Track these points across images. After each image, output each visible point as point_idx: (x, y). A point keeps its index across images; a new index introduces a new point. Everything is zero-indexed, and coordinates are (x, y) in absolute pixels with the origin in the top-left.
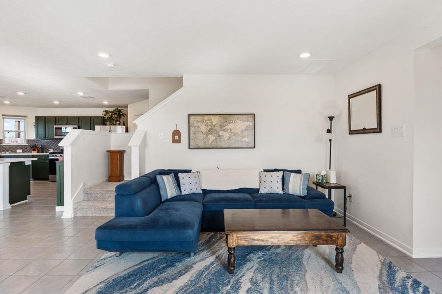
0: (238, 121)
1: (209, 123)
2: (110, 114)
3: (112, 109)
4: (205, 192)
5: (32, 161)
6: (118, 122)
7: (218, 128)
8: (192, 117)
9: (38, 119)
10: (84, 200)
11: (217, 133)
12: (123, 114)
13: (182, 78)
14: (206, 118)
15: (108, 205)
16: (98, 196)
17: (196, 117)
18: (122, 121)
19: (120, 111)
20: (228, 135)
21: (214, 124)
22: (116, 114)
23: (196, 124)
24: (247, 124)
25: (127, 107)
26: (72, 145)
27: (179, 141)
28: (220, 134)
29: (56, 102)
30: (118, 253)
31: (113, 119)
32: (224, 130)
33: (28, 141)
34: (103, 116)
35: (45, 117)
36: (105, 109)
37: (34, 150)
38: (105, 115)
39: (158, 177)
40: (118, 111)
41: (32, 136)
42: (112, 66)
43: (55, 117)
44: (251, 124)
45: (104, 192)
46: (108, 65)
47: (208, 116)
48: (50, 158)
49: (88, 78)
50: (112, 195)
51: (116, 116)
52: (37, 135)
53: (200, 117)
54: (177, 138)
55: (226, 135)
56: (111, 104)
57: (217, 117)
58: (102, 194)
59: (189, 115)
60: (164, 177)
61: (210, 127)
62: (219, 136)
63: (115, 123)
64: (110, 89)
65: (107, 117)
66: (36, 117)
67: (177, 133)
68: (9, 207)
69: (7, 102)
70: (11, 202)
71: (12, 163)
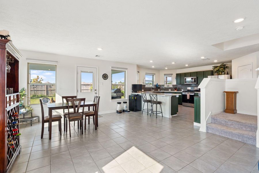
2: (218, 68)
3: (219, 65)
5: (179, 96)
6: (223, 73)
9: (177, 75)
10: (212, 123)
12: (227, 67)
15: (233, 131)
16: (222, 122)
18: (226, 71)
19: (225, 65)
22: (222, 67)
25: (231, 62)
26: (206, 87)
29: (187, 65)
31: (219, 71)
33: (173, 85)
34: (212, 70)
35: (180, 74)
36: (214, 66)
37: (176, 90)
38: (214, 69)
40: (223, 66)
41: (175, 83)
43: (185, 73)
45: (227, 121)
46: (238, 29)
48: (183, 94)
50: (234, 124)
51: (222, 69)
52: (177, 83)
56: (219, 61)
58: (226, 121)
63: (221, 74)
64: (224, 50)
65: (215, 70)
68: (171, 116)
69: (166, 68)
70: (172, 115)
71: (172, 96)
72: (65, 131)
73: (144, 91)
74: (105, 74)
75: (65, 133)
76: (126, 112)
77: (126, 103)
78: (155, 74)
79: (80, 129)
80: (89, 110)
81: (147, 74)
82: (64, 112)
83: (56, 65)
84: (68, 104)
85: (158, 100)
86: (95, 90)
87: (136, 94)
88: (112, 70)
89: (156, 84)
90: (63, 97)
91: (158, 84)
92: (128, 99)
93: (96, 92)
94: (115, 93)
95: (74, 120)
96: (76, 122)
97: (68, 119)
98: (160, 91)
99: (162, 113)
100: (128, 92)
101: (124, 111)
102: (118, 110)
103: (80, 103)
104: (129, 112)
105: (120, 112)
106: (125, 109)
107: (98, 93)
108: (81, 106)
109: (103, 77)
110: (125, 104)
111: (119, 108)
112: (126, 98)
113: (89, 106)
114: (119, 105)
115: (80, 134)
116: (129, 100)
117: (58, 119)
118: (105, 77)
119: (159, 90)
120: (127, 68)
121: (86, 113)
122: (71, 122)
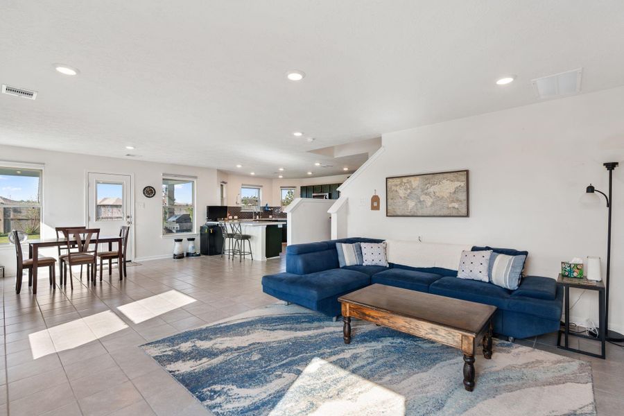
0: (444, 181)
1: (409, 187)
4: (392, 266)
5: (283, 225)
7: (418, 192)
8: (390, 180)
9: (302, 189)
11: (418, 198)
13: (381, 138)
14: (405, 180)
17: (394, 180)
20: (432, 200)
21: (414, 187)
23: (394, 188)
24: (457, 184)
26: (292, 211)
27: (377, 208)
28: (422, 200)
29: (310, 173)
30: (286, 303)
32: (426, 194)
35: (307, 187)
39: (338, 245)
42: (312, 140)
43: (313, 187)
44: (463, 184)
46: (309, 140)
47: (407, 178)
49: (310, 152)
53: (398, 180)
54: (375, 204)
55: (429, 201)
57: (418, 178)
59: (387, 178)
60: (344, 245)
61: (409, 191)
62: (420, 202)
64: (336, 157)
66: (301, 187)
67: (375, 199)
68: (265, 259)
69: (281, 177)
70: (267, 256)
71: (268, 226)
72: (61, 284)
73: (239, 218)
74: (149, 187)
75: (61, 287)
76: (193, 256)
77: (193, 239)
78: (261, 186)
79: (92, 281)
80: (110, 249)
81: (244, 186)
82: (60, 254)
83: (41, 170)
84: (68, 238)
85: (243, 233)
86: (128, 217)
87: (216, 223)
88: (163, 179)
89: (264, 206)
90: (58, 229)
91: (268, 206)
92: (199, 233)
93: (129, 220)
94: (177, 223)
95: (81, 263)
96: (85, 266)
97: (67, 262)
98: (273, 217)
99: (251, 253)
100: (200, 220)
101: (188, 255)
102: (176, 253)
103: (89, 236)
104: (199, 255)
105: (180, 257)
106: (191, 251)
107: (133, 222)
108: (93, 241)
109: (144, 193)
110: (191, 242)
111: (177, 248)
112: (196, 231)
113: (110, 241)
114: (177, 243)
115: (92, 287)
116: (201, 234)
117: (50, 263)
118: (149, 192)
119: (271, 217)
120: (196, 175)
121: (102, 254)
122: (73, 267)
